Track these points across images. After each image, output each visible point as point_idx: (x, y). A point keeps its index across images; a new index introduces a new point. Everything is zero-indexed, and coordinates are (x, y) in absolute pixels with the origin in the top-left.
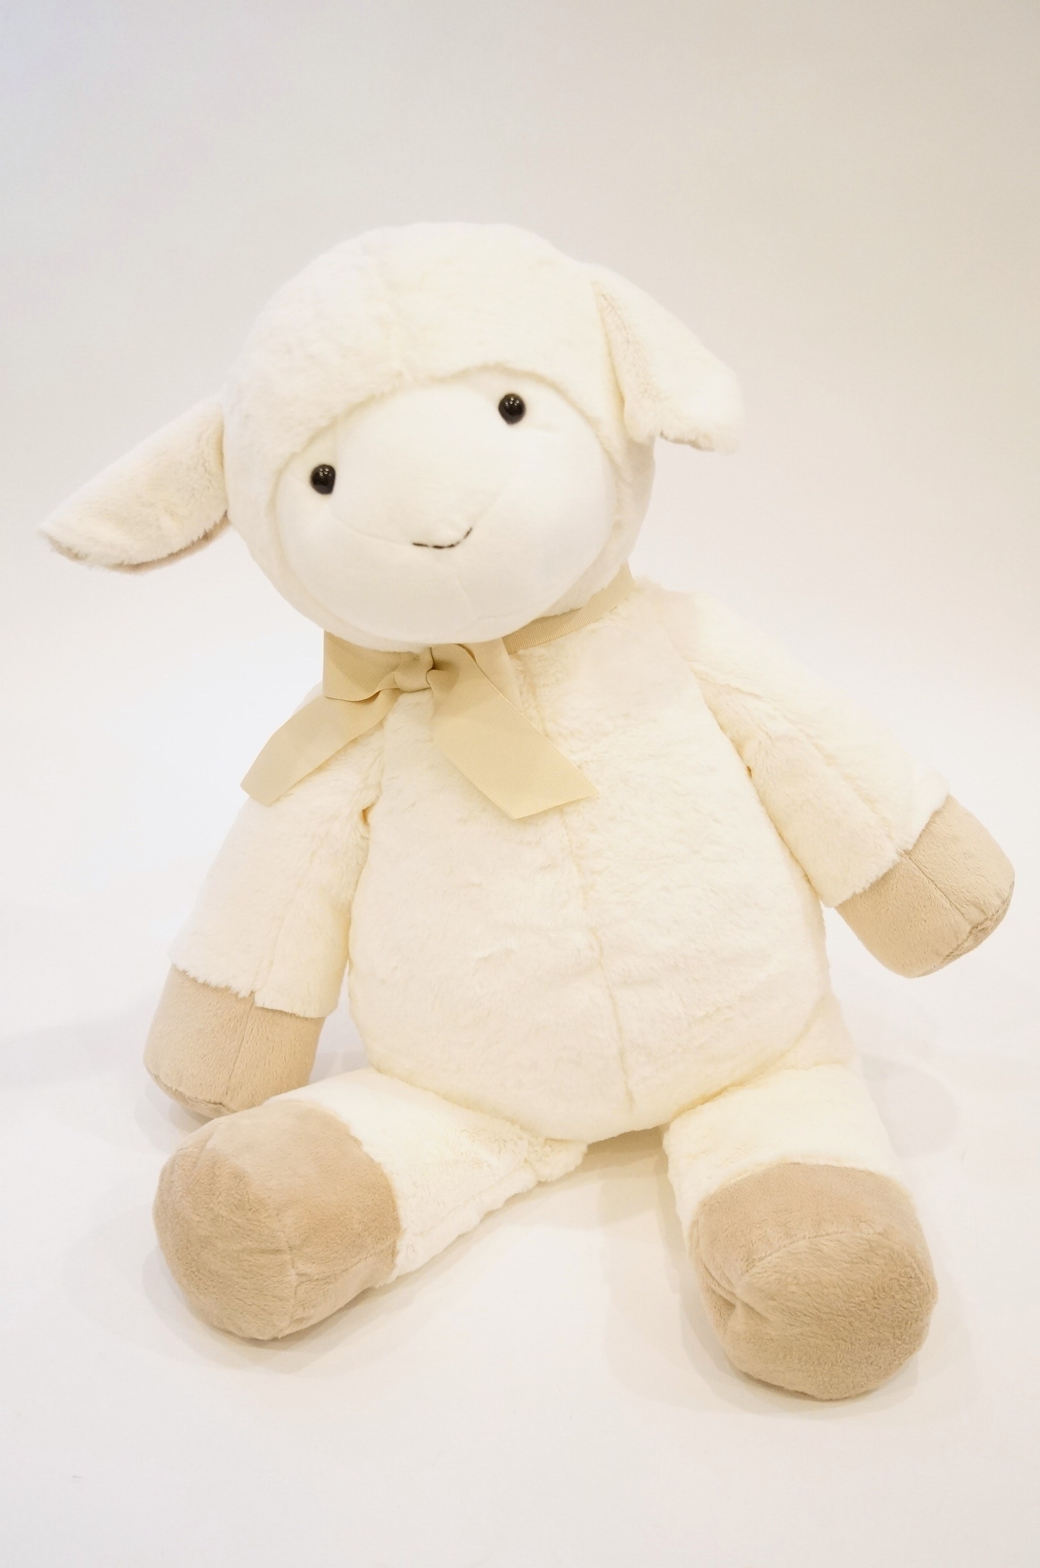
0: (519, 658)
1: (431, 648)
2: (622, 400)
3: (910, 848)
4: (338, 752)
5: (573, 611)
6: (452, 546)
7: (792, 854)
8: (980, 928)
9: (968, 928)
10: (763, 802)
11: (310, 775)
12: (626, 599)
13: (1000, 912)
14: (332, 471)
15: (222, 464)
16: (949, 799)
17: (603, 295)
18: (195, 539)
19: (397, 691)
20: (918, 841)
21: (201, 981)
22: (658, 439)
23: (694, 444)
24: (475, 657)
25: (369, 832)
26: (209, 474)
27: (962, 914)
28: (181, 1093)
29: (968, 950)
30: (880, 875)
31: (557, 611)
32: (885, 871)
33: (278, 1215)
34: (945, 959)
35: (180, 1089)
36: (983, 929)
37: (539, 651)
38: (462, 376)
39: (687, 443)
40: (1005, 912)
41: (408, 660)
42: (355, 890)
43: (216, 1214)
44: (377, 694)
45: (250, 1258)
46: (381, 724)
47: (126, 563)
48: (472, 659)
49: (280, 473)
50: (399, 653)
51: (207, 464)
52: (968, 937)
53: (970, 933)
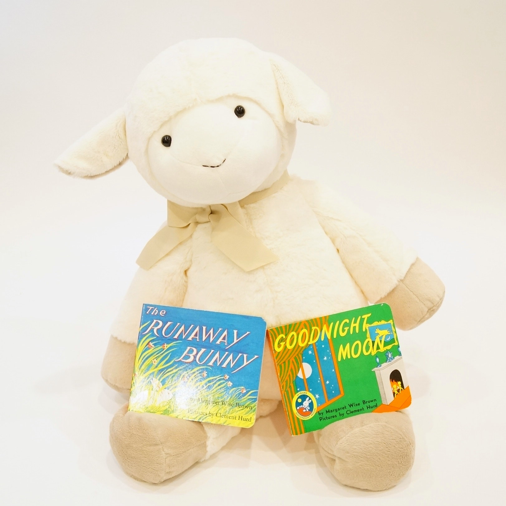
0: (244, 208)
1: (210, 206)
2: (283, 106)
3: (403, 278)
4: (174, 248)
5: (265, 190)
6: (218, 166)
7: (356, 282)
8: (431, 310)
9: (426, 310)
10: (343, 262)
11: (163, 257)
12: (286, 184)
13: (439, 303)
14: (170, 137)
15: (125, 135)
16: (417, 259)
17: (274, 65)
18: (116, 165)
19: (197, 223)
20: (405, 276)
21: (123, 341)
22: (298, 122)
23: (312, 123)
24: (228, 208)
25: (187, 279)
26: (121, 139)
27: (424, 304)
28: (117, 386)
29: (428, 318)
30: (391, 290)
31: (260, 190)
32: (393, 288)
33: (155, 430)
34: (418, 323)
35: (116, 385)
36: (433, 310)
37: (252, 205)
38: (220, 100)
39: (309, 123)
40: (441, 303)
41: (201, 211)
42: (183, 303)
43: (131, 433)
44: (189, 224)
45: (146, 449)
46: (191, 236)
47: (89, 175)
48: (227, 210)
49: (149, 139)
50: (198, 208)
51: (120, 135)
52: (427, 313)
53: (428, 312)
